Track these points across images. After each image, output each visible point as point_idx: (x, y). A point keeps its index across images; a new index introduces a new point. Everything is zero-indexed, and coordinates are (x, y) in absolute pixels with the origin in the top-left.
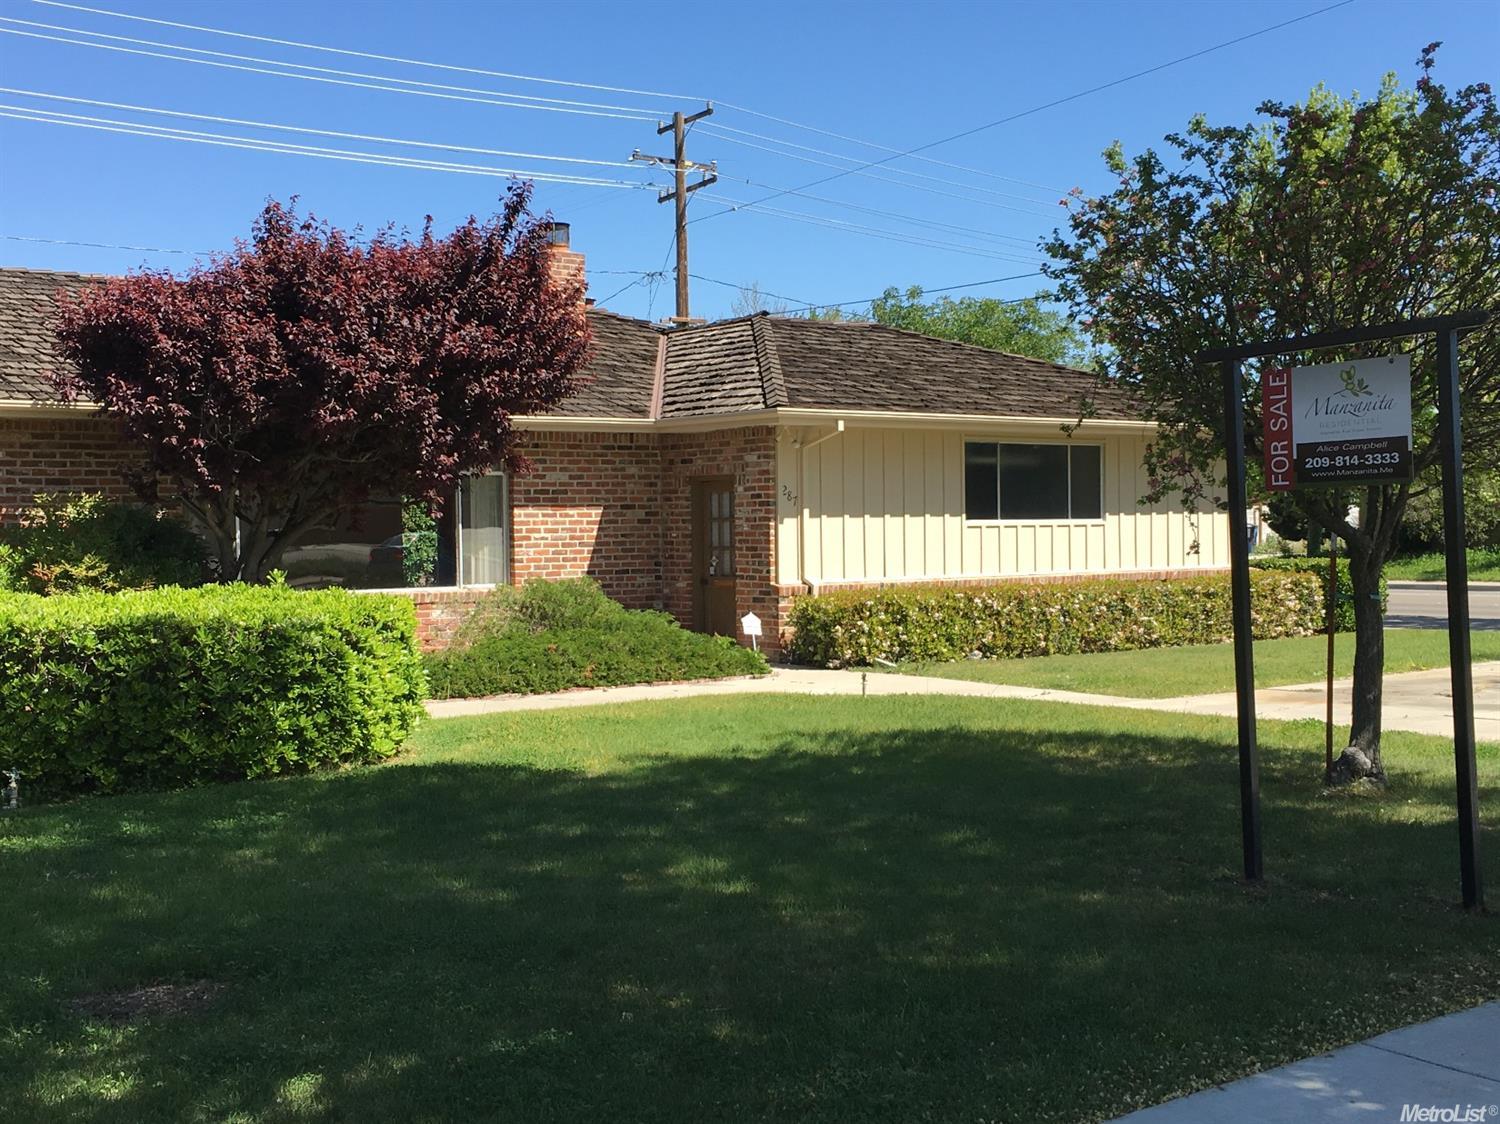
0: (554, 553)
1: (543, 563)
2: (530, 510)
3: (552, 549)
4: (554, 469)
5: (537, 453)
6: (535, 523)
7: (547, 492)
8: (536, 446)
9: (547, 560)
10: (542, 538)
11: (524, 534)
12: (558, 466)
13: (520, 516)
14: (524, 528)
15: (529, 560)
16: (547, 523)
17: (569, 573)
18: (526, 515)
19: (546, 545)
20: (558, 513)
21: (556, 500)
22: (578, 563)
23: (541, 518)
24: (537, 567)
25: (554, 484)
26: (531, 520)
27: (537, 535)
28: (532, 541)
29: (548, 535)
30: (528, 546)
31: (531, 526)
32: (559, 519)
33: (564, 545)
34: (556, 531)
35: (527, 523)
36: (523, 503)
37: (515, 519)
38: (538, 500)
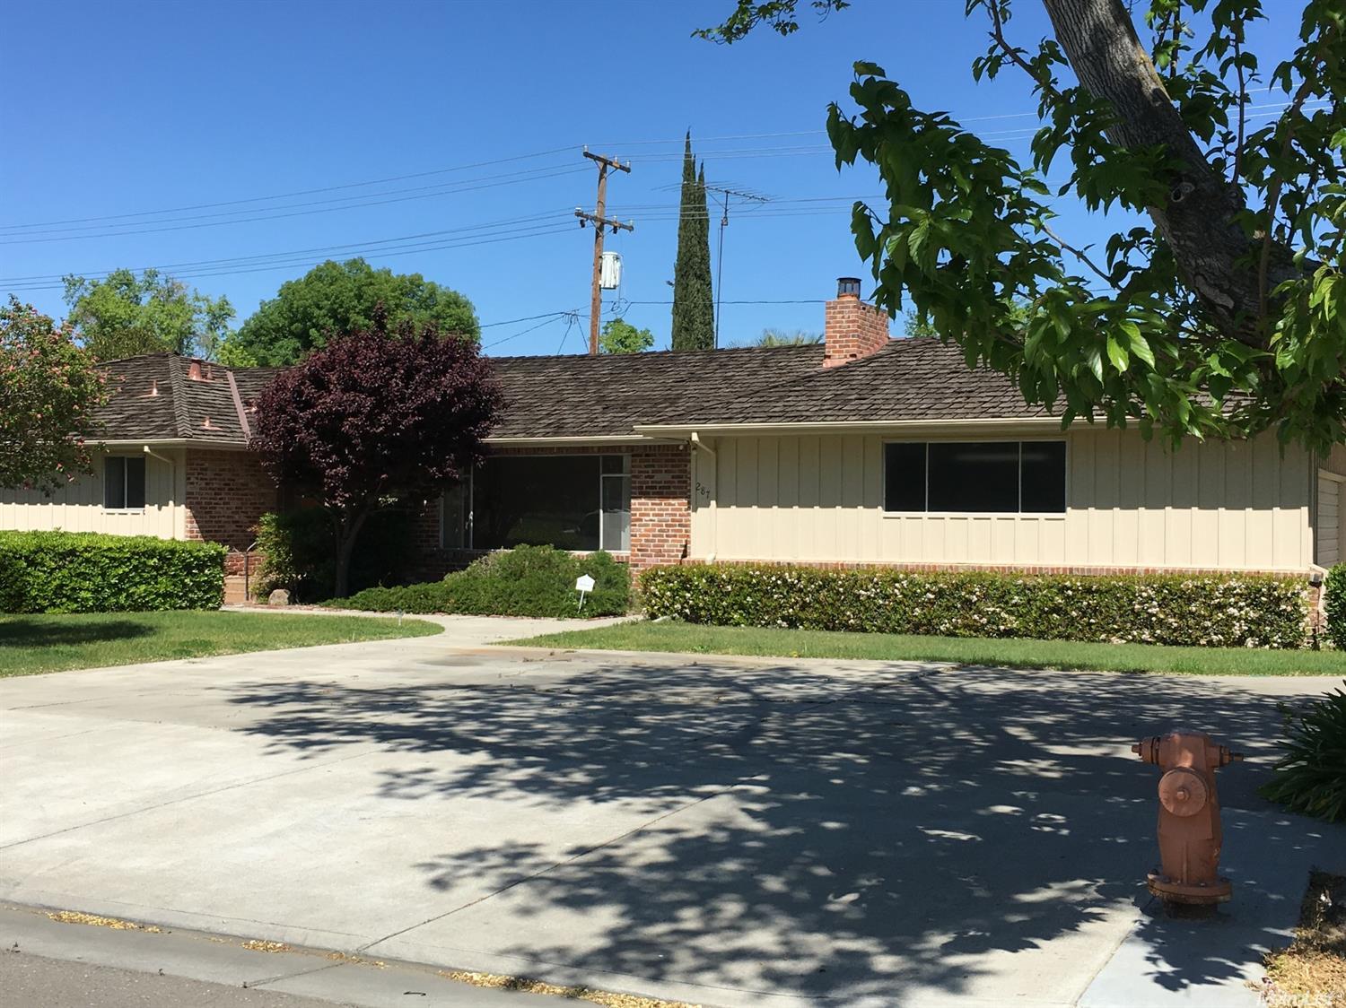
0: (659, 531)
1: (651, 538)
2: (643, 500)
3: (657, 528)
4: (661, 472)
5: (648, 461)
6: (646, 509)
7: (655, 488)
8: (647, 455)
9: (654, 536)
10: (651, 520)
11: (638, 517)
12: (664, 469)
13: (635, 504)
14: (638, 513)
15: (641, 535)
16: (654, 509)
17: (671, 546)
18: (640, 504)
19: (653, 525)
20: (663, 503)
21: (662, 493)
22: (678, 538)
23: (650, 506)
24: (647, 541)
25: (660, 482)
26: (643, 507)
27: (647, 518)
28: (644, 522)
29: (656, 518)
30: (640, 526)
31: (643, 512)
32: (663, 507)
33: (667, 525)
34: (662, 515)
35: (641, 509)
36: (638, 495)
37: (632, 507)
38: (649, 493)
